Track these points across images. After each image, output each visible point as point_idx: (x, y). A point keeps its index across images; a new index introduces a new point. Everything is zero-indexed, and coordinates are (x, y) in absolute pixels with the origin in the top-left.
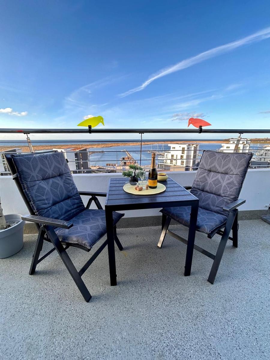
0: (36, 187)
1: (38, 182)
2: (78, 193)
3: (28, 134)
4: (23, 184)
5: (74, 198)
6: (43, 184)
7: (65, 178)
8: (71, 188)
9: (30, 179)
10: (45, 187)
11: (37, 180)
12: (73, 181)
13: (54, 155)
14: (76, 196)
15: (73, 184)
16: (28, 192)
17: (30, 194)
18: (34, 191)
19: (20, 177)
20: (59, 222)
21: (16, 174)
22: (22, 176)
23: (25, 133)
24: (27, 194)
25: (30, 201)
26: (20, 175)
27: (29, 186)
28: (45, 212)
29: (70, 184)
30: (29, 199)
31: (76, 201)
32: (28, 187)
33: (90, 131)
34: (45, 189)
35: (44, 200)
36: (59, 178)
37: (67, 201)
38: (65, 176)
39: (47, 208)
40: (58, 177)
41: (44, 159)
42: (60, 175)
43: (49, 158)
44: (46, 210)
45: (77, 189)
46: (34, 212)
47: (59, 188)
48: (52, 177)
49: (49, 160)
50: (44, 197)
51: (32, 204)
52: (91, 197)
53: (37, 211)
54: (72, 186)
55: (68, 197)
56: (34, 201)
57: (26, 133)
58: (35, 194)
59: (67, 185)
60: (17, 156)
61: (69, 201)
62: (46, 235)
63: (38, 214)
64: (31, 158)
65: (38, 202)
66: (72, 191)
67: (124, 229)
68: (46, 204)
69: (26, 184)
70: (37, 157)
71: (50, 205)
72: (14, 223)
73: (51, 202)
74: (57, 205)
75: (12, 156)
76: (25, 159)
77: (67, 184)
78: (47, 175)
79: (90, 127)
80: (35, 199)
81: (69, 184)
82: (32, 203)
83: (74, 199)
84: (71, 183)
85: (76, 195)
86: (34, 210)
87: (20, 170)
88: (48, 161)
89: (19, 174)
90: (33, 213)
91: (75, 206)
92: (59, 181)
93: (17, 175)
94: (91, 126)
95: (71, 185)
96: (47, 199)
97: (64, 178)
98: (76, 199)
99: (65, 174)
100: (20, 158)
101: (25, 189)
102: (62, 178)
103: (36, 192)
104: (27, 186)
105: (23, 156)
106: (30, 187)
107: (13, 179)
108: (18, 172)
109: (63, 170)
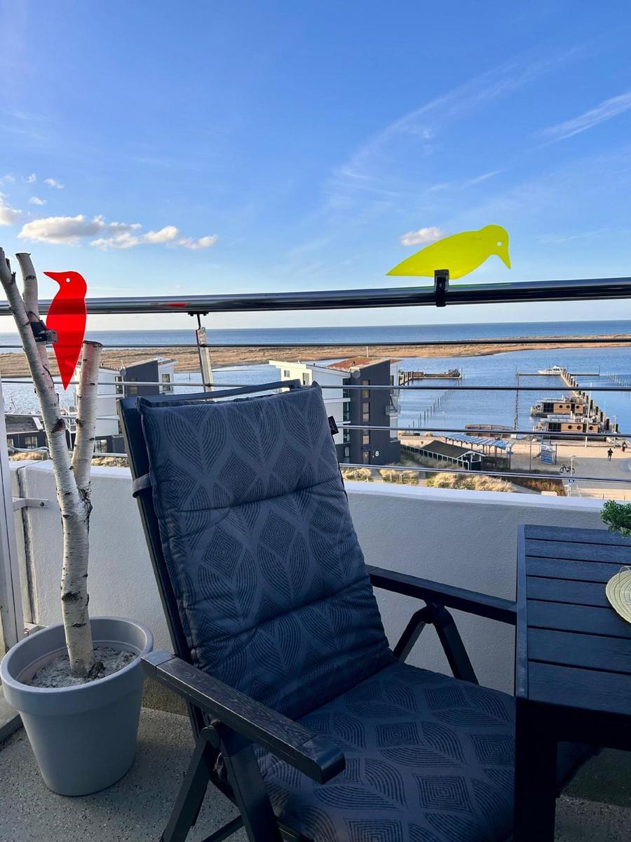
0: (206, 537)
1: (215, 514)
2: (365, 577)
3: (201, 316)
4: (163, 517)
5: (348, 598)
6: (234, 525)
7: (320, 503)
8: (337, 551)
9: (189, 500)
10: (239, 535)
11: (213, 505)
12: (348, 518)
13: (287, 402)
14: (356, 590)
15: (349, 533)
16: (176, 556)
17: (181, 566)
18: (199, 553)
19: (159, 490)
20: (282, 726)
21: (145, 477)
22: (164, 486)
23: (191, 314)
24: (172, 562)
25: (181, 597)
26: (159, 483)
27: (184, 532)
28: (227, 652)
29: (336, 532)
30: (178, 585)
31: (356, 615)
32: (179, 536)
33: (441, 294)
34: (240, 545)
35: (228, 596)
36: (293, 500)
37: (316, 609)
38: (320, 494)
39: (236, 635)
40: (291, 497)
41: (247, 419)
42: (302, 488)
43: (267, 413)
44: (231, 643)
45: (361, 556)
46: (189, 645)
47: (291, 547)
48: (270, 497)
49: (266, 422)
50: (232, 586)
51: (183, 609)
52: (420, 604)
53: (200, 645)
54: (341, 542)
55: (324, 594)
56: (192, 595)
57: (195, 313)
58: (201, 567)
59: (324, 535)
60: (157, 405)
61: (323, 613)
62: (220, 764)
63: (202, 657)
64: (202, 412)
65: (205, 605)
66: (341, 566)
67: (577, 802)
68: (233, 615)
69: (176, 520)
70: (222, 407)
71: (250, 621)
72: (117, 654)
73: (255, 608)
74: (277, 622)
75: (144, 403)
76: (183, 419)
77: (324, 529)
78: (250, 488)
79: (441, 277)
80: (196, 587)
81: (332, 530)
82: (185, 605)
83: (347, 604)
84: (342, 525)
85: (356, 586)
86: (190, 634)
87: (160, 462)
88: (262, 426)
89: (157, 477)
90: (183, 651)
91: (351, 639)
92: (294, 515)
93: (148, 480)
94: (446, 273)
95: (338, 536)
96: (241, 593)
97: (316, 505)
98: (356, 606)
99: (319, 484)
100: (166, 412)
101: (167, 539)
102: (305, 503)
103: (205, 558)
104: (177, 529)
105: (178, 404)
106: (188, 535)
107: (135, 495)
108: (155, 469)
109: (315, 467)
